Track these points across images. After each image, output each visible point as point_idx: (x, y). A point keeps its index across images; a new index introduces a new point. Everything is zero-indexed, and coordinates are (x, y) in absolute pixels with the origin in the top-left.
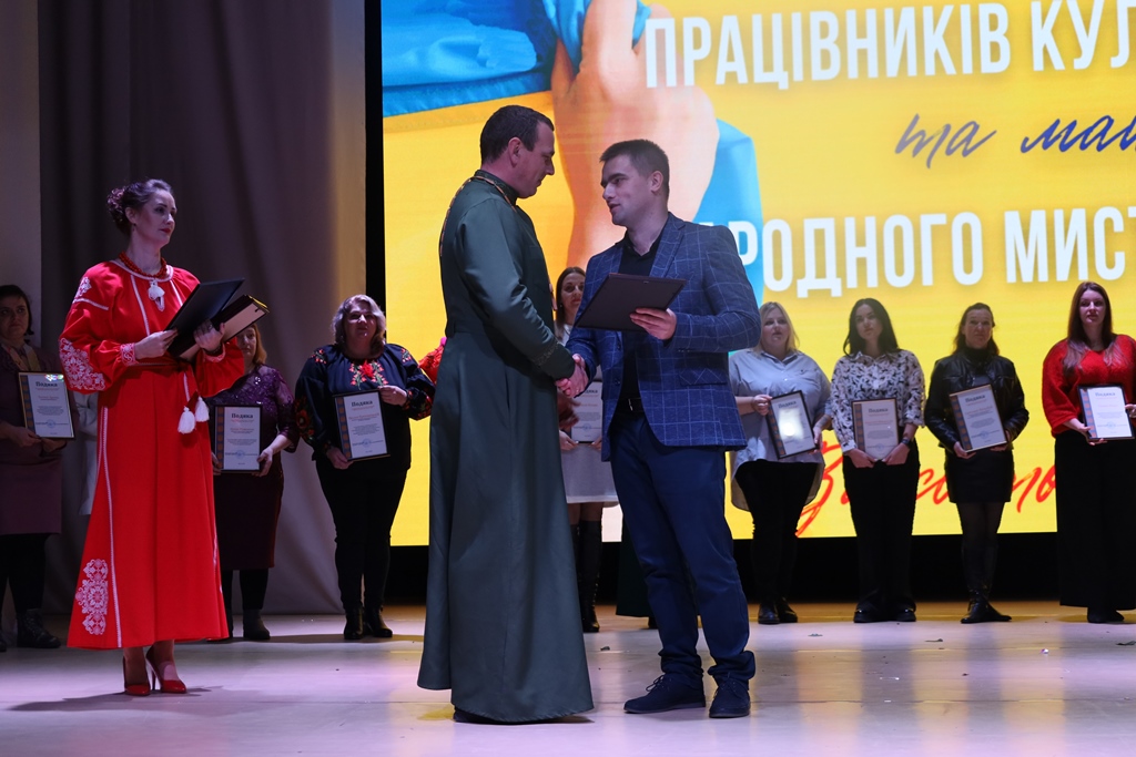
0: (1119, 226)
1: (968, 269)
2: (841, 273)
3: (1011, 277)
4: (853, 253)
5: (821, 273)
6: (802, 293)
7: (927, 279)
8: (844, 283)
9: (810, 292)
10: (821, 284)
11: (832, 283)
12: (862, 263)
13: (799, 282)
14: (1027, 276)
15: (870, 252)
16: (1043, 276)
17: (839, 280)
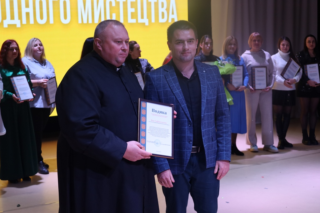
0: (114, 4)
1: (65, 17)
2: (20, 18)
3: (80, 22)
4: (24, 10)
5: (12, 18)
6: (5, 26)
7: (51, 21)
8: (21, 22)
9: (9, 25)
10: (12, 22)
11: (16, 21)
12: (28, 14)
13: (4, 21)
14: (85, 22)
15: (30, 10)
16: (90, 21)
17: (19, 21)
